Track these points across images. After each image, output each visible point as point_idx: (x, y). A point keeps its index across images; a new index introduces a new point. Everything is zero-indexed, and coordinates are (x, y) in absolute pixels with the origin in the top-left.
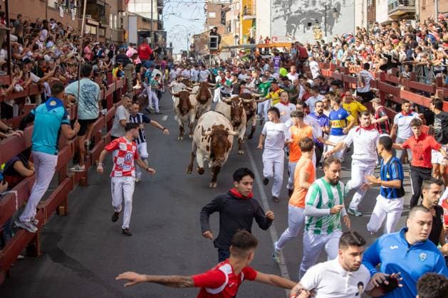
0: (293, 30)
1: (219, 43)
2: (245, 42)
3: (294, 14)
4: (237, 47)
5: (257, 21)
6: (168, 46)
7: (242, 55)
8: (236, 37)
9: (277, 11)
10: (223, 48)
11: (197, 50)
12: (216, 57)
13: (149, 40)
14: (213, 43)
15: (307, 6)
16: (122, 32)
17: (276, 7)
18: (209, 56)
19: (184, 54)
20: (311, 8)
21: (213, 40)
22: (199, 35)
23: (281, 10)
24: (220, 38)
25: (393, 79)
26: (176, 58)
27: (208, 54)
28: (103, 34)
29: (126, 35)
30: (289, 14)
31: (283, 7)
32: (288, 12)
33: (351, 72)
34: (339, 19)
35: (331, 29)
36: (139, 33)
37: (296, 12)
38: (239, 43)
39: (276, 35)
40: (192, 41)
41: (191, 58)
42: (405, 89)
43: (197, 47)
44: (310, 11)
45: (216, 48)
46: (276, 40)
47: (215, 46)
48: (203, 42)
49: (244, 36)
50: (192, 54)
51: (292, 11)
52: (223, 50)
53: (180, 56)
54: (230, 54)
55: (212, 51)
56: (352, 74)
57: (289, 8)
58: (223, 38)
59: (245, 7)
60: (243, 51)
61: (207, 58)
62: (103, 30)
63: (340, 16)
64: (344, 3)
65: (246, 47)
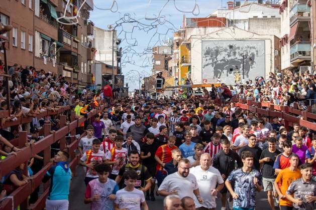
0: (219, 74)
1: (163, 84)
2: (183, 83)
3: (219, 62)
4: (176, 87)
5: (192, 67)
6: (125, 86)
7: (181, 93)
8: (176, 79)
9: (207, 60)
10: (166, 87)
11: (147, 89)
12: (161, 94)
14: (159, 84)
15: (229, 56)
16: (90, 75)
17: (206, 57)
18: (155, 94)
19: (137, 92)
20: (232, 57)
21: (159, 81)
22: (148, 78)
23: (210, 59)
24: (164, 80)
25: (295, 111)
26: (131, 94)
27: (155, 92)
28: (76, 78)
29: (94, 77)
30: (215, 62)
31: (212, 56)
32: (215, 60)
34: (253, 66)
35: (248, 73)
36: (103, 76)
37: (221, 61)
38: (178, 84)
39: (206, 78)
40: (143, 82)
41: (142, 95)
42: (303, 119)
43: (147, 86)
44: (232, 59)
45: (162, 88)
46: (206, 81)
47: (161, 87)
48: (151, 83)
49: (182, 79)
50: (143, 92)
51: (218, 59)
52: (166, 89)
53: (133, 93)
54: (171, 92)
55: (158, 90)
57: (216, 58)
58: (166, 80)
59: (183, 57)
60: (181, 90)
61: (154, 95)
62: (76, 74)
63: (254, 63)
64: (257, 54)
65: (183, 87)
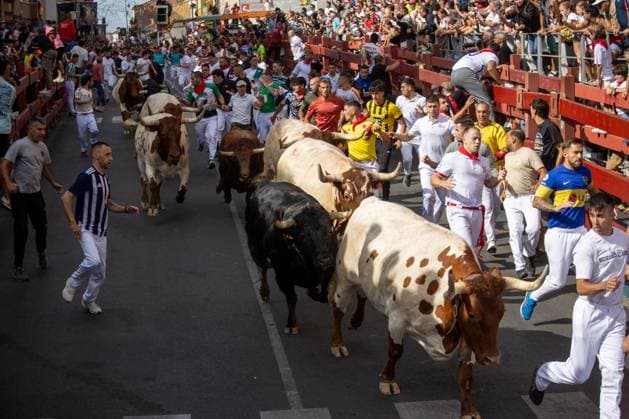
1: (169, 15)
2: (205, 12)
4: (194, 20)
6: (100, 23)
7: (201, 31)
8: (193, 6)
10: (175, 21)
11: (140, 26)
12: (167, 35)
13: (74, 15)
14: (161, 16)
16: (36, 5)
18: (156, 34)
19: (122, 32)
21: (161, 11)
22: (141, 6)
24: (170, 8)
25: (409, 54)
26: (112, 38)
27: (156, 30)
28: (10, 10)
29: (42, 9)
33: (351, 47)
36: (58, 6)
38: (196, 14)
39: (247, 2)
40: (132, 14)
41: (132, 38)
42: (425, 68)
43: (140, 21)
45: (166, 23)
46: (248, 8)
47: (164, 20)
48: (148, 15)
49: (204, 4)
50: (133, 32)
52: (176, 25)
53: (116, 36)
54: (184, 30)
55: (160, 27)
56: (352, 50)
58: (174, 9)
60: (202, 25)
61: (154, 36)
62: (10, 5)
65: (206, 19)
